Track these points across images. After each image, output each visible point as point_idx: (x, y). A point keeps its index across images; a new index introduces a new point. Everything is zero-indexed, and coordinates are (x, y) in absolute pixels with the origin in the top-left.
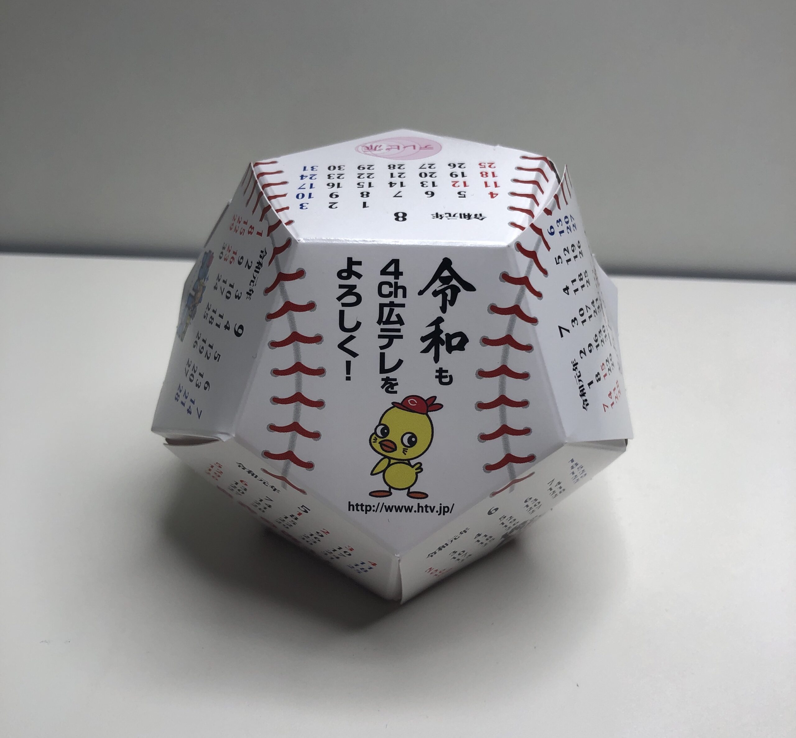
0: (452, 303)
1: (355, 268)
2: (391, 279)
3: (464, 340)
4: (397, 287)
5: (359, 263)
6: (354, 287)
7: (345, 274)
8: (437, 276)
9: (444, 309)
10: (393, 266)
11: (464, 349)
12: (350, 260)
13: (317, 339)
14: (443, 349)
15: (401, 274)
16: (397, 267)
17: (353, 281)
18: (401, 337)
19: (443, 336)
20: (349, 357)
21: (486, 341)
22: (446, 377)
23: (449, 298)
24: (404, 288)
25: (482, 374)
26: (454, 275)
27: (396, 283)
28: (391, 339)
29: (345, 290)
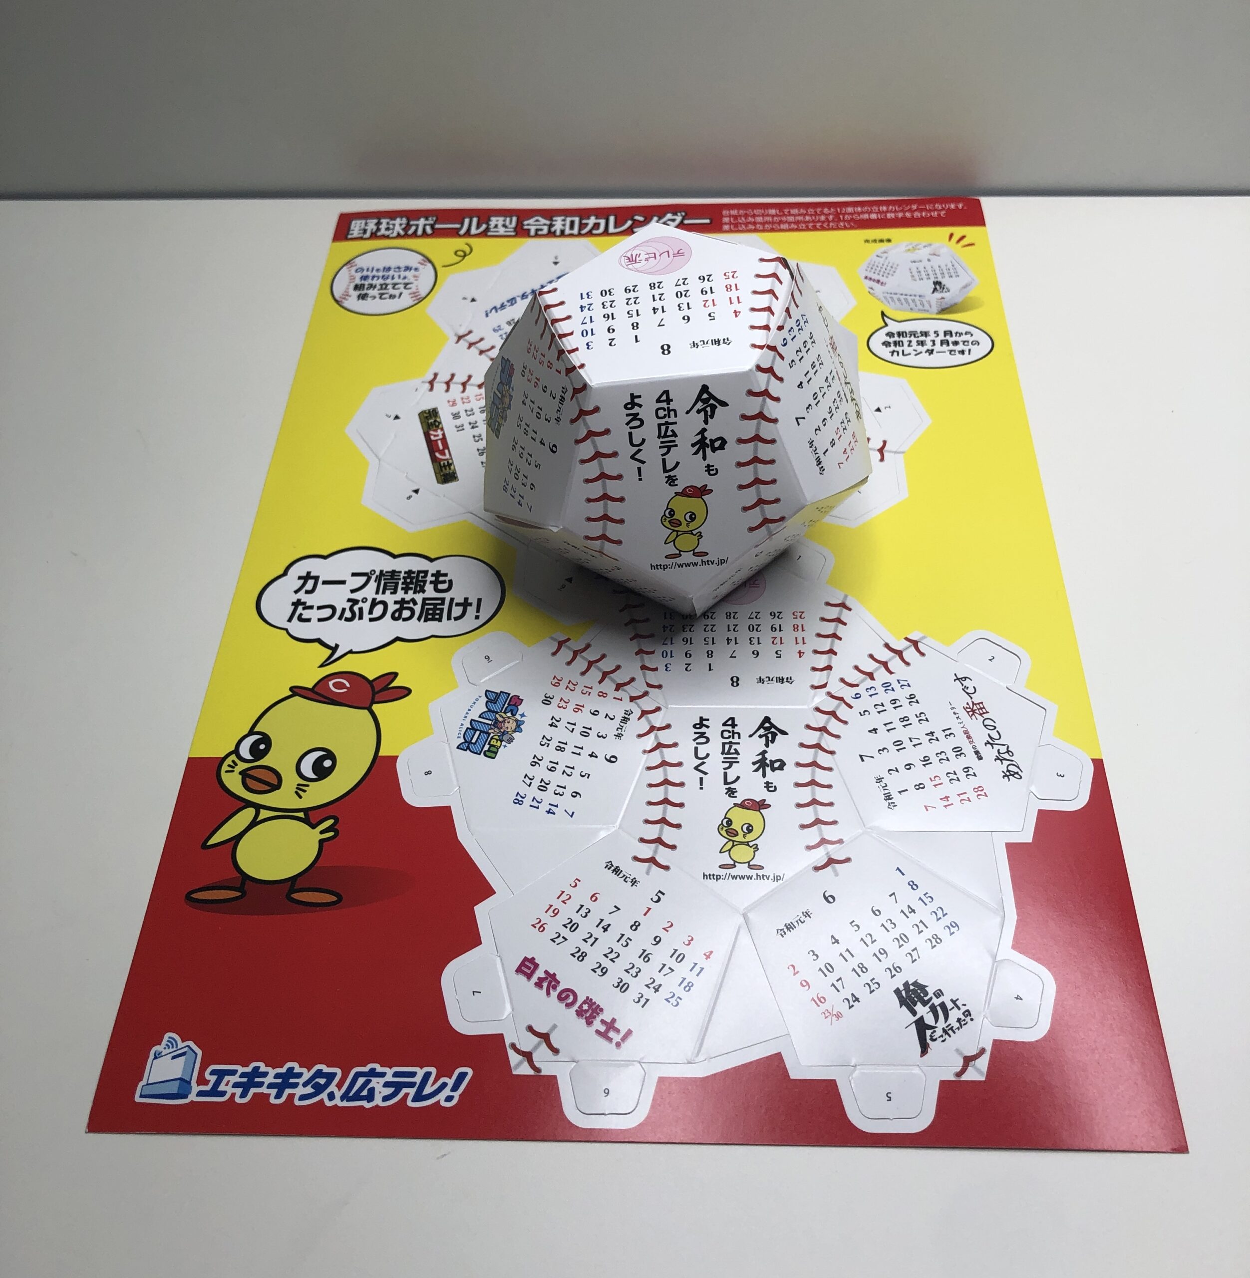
0: (712, 417)
1: (636, 401)
2: (664, 405)
3: (724, 442)
4: (669, 410)
5: (639, 397)
6: (638, 414)
7: (629, 406)
8: (699, 398)
9: (706, 422)
10: (665, 396)
11: (724, 449)
12: (632, 395)
13: (615, 454)
14: (708, 450)
15: (672, 400)
16: (668, 396)
17: (636, 410)
18: (676, 446)
19: (708, 441)
20: (640, 465)
21: (740, 441)
22: (713, 470)
23: (709, 413)
24: (675, 411)
25: (739, 464)
26: (712, 396)
27: (668, 408)
28: (669, 448)
29: (631, 417)
